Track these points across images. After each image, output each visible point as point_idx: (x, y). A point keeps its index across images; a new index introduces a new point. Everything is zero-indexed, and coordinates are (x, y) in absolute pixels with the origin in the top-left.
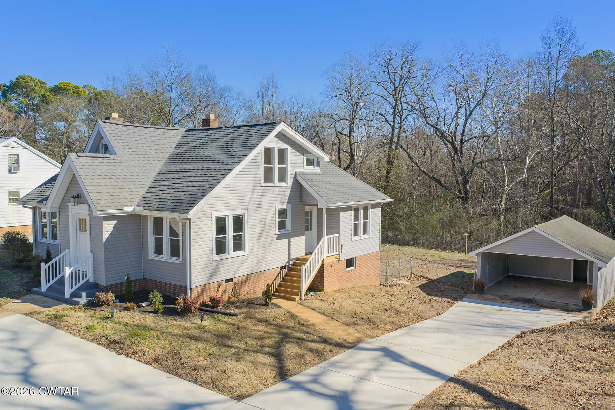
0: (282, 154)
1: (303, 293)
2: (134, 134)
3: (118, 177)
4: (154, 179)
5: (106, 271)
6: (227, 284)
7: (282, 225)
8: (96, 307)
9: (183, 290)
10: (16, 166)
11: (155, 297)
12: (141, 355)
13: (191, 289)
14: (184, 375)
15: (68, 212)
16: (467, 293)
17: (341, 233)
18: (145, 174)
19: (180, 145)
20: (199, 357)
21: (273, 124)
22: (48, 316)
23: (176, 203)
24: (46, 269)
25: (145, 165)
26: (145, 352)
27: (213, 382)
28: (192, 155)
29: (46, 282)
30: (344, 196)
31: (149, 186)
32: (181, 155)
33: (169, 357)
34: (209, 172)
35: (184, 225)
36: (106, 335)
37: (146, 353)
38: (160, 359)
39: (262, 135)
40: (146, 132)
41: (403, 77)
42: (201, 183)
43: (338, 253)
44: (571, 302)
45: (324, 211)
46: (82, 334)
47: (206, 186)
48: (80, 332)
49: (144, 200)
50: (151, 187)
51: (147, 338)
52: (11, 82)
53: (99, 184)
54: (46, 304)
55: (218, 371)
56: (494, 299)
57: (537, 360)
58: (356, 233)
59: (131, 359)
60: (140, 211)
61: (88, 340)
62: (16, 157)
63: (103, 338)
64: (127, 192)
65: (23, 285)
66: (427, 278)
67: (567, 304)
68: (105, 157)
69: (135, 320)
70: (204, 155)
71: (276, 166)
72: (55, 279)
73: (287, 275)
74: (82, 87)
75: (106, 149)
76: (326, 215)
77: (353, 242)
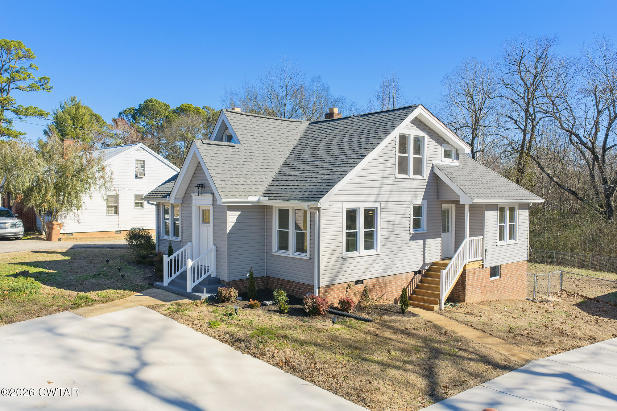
0: (418, 142)
1: (443, 303)
2: (258, 124)
3: (243, 166)
4: (279, 170)
5: (229, 266)
6: (357, 286)
7: (417, 224)
8: (219, 303)
9: (311, 289)
10: (141, 171)
11: (280, 295)
12: (269, 356)
13: (319, 288)
14: (321, 382)
15: (192, 204)
17: (485, 236)
18: (269, 164)
19: (305, 137)
20: (337, 363)
21: (409, 109)
22: (170, 310)
23: (305, 191)
24: (168, 262)
25: (269, 155)
26: (274, 353)
27: (357, 394)
28: (319, 145)
29: (168, 277)
30: (489, 192)
31: (274, 177)
32: (306, 146)
33: (302, 360)
34: (339, 160)
35: (312, 214)
36: (231, 332)
37: (275, 355)
38: (291, 362)
39: (397, 119)
40: (270, 123)
41: (537, 76)
42: (331, 171)
43: (481, 258)
45: (467, 208)
46: (205, 330)
47: (337, 173)
48: (202, 328)
49: (269, 191)
50: (276, 177)
51: (275, 337)
52: (140, 105)
53: (223, 172)
54: (168, 298)
55: (361, 381)
58: (501, 238)
59: (258, 360)
60: (265, 201)
61: (212, 336)
62: (142, 162)
63: (228, 335)
64: (251, 182)
65: (146, 279)
66: (582, 296)
68: (230, 146)
69: (259, 318)
70: (331, 144)
71: (412, 155)
72: (177, 274)
73: (421, 281)
74: (201, 108)
75: (230, 138)
76: (468, 213)
77: (498, 247)
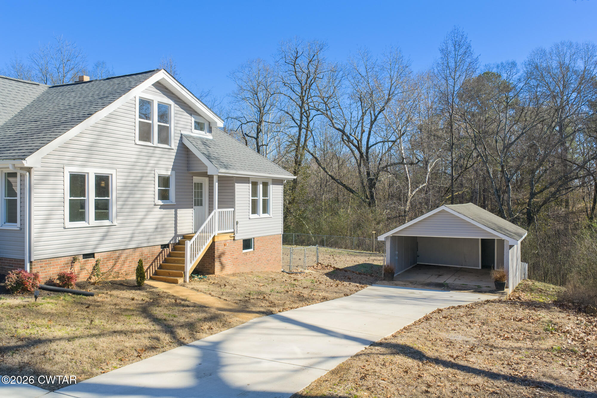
0: (164, 110)
1: (188, 275)
6: (86, 261)
7: (164, 195)
9: (20, 264)
13: (31, 262)
16: (376, 280)
17: (236, 208)
19: (38, 100)
30: (240, 165)
34: (63, 119)
35: (22, 179)
42: (51, 129)
43: (232, 230)
44: (483, 284)
45: (215, 179)
47: (55, 131)
55: (33, 353)
56: (405, 285)
57: (460, 331)
58: (254, 211)
66: (334, 267)
67: (479, 287)
71: (156, 123)
73: (169, 255)
76: (217, 184)
77: (250, 220)
